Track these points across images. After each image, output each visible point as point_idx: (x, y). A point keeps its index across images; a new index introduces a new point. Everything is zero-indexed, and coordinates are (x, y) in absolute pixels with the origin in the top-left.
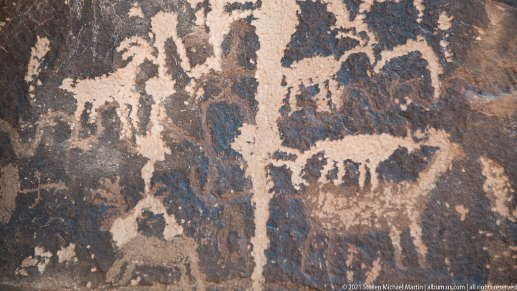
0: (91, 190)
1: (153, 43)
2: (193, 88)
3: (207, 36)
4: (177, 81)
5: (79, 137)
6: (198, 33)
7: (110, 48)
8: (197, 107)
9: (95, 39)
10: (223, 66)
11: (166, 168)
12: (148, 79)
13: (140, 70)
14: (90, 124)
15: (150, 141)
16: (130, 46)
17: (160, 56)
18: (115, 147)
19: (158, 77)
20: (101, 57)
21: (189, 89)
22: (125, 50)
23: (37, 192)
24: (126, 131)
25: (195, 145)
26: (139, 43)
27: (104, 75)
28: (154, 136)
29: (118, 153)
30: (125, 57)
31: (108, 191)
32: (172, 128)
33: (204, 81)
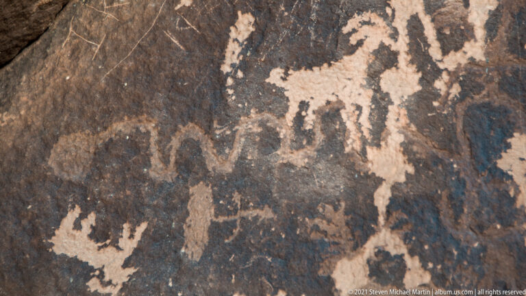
0: (307, 219)
1: (392, 21)
2: (446, 83)
3: (466, 13)
4: (423, 74)
5: (291, 147)
6: (454, 8)
7: (333, 27)
8: (450, 109)
9: (314, 16)
10: (487, 54)
11: (408, 192)
12: (384, 70)
13: (373, 57)
14: (305, 131)
15: (385, 155)
16: (360, 25)
17: (400, 39)
18: (339, 163)
19: (397, 68)
20: (321, 40)
21: (439, 84)
22: (354, 31)
23: (236, 221)
24: (354, 141)
25: (447, 161)
26: (372, 21)
27: (325, 65)
28: (391, 149)
29: (343, 170)
30: (353, 40)
31: (329, 221)
32: (415, 138)
33: (461, 74)
